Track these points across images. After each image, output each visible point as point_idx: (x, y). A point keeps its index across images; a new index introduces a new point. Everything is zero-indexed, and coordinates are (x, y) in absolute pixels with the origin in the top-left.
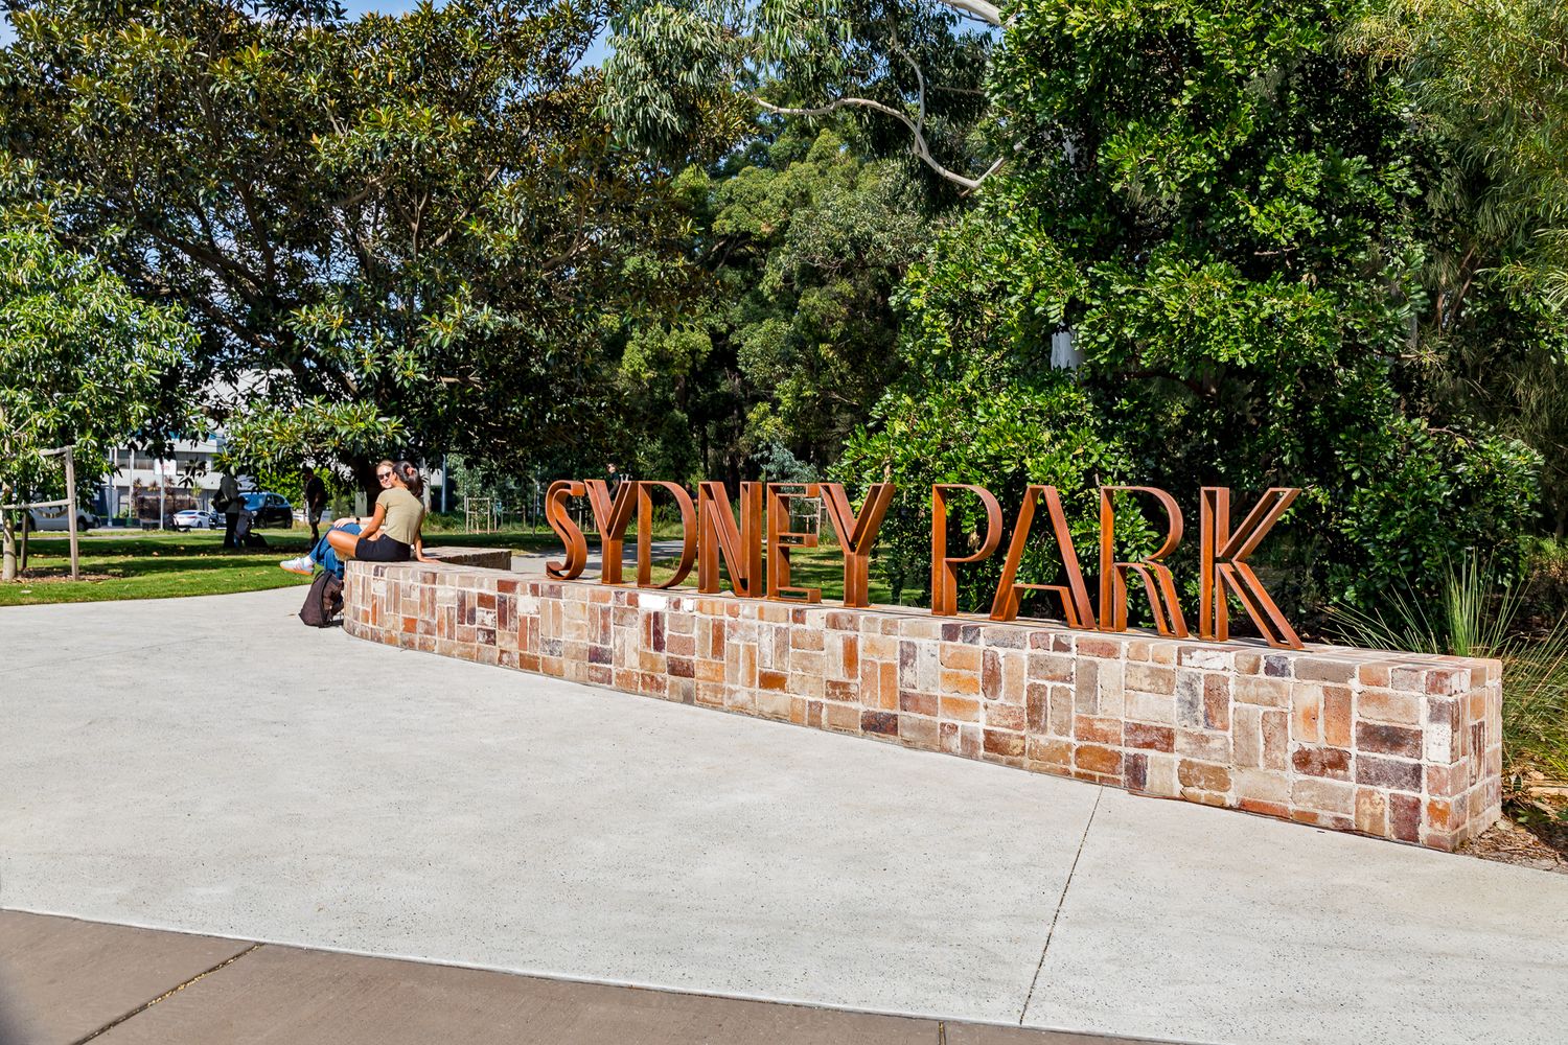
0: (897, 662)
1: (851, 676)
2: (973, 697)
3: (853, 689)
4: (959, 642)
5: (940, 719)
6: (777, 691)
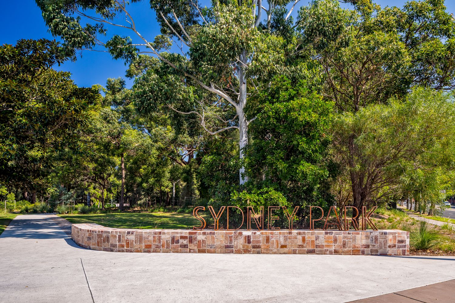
0: (315, 240)
1: (304, 243)
2: (332, 244)
3: (304, 246)
4: (328, 235)
5: (324, 249)
6: (285, 248)
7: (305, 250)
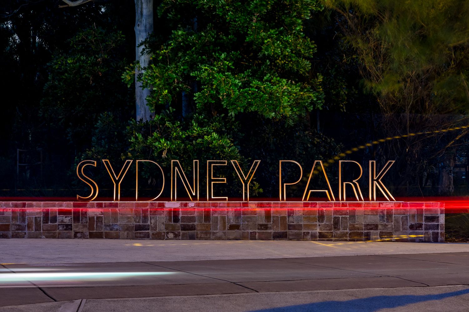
0: (287, 215)
1: (268, 222)
2: (315, 223)
3: (269, 226)
4: (309, 207)
5: (303, 231)
6: (236, 230)
7: (271, 233)
